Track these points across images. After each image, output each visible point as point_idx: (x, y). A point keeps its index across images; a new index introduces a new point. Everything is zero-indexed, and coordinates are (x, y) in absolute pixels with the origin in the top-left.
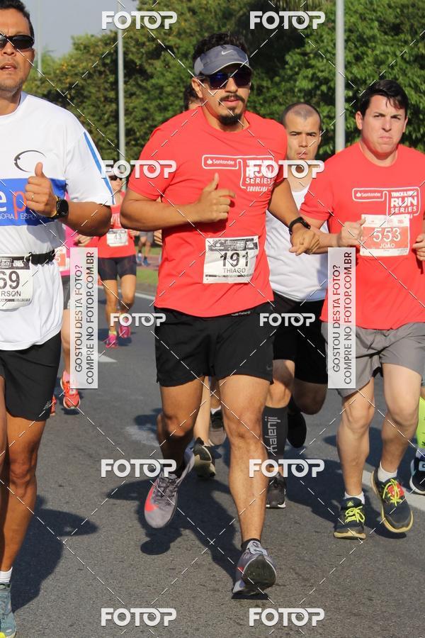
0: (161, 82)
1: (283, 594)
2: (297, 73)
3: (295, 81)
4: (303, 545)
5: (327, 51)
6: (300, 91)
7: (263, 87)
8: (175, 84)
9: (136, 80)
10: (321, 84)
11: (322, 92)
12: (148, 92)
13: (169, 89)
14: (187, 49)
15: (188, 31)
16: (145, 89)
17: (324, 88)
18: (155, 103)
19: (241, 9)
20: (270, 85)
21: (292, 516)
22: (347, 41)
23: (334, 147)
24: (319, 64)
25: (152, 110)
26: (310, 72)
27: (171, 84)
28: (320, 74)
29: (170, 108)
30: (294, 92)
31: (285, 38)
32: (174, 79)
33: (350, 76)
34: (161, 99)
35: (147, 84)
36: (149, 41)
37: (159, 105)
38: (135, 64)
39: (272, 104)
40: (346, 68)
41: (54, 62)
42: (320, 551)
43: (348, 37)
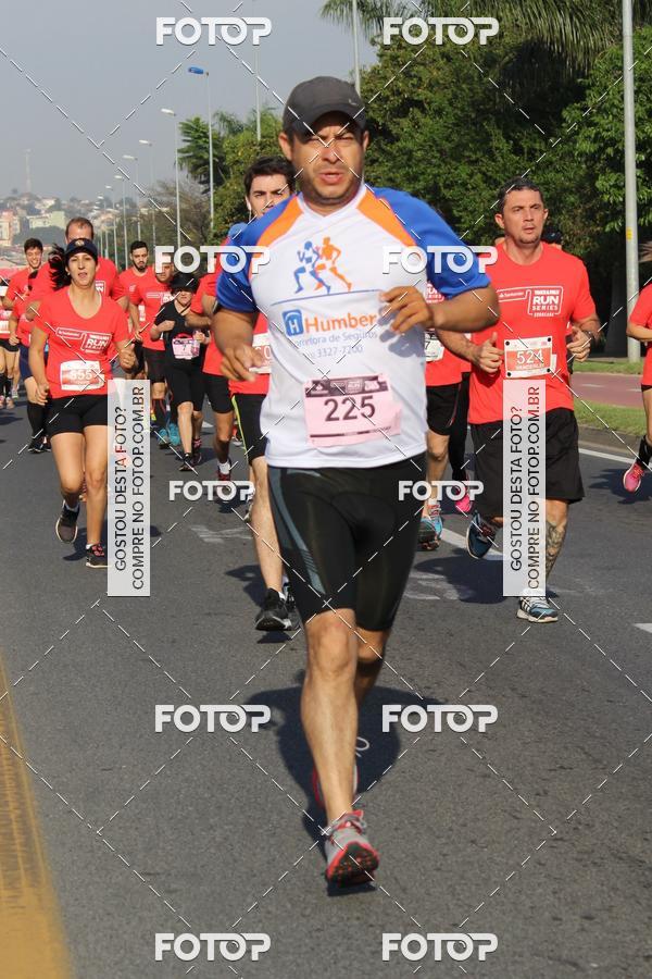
0: (410, 145)
1: (570, 778)
2: (577, 133)
3: (575, 142)
4: (593, 718)
5: (613, 105)
6: (581, 155)
7: (536, 150)
8: (427, 148)
9: (378, 143)
10: (606, 146)
11: (608, 155)
12: (394, 158)
13: (419, 154)
14: (441, 104)
15: (441, 82)
16: (391, 154)
17: (610, 151)
18: (402, 172)
19: (507, 54)
20: (543, 148)
21: (579, 682)
22: (636, 92)
23: (624, 223)
24: (604, 121)
25: (398, 180)
26: (592, 131)
27: (421, 147)
28: (604, 134)
29: (421, 178)
30: (573, 156)
31: (562, 90)
32: (425, 141)
33: (642, 136)
34: (410, 166)
35: (393, 149)
36: (393, 94)
37: (408, 173)
38: (377, 123)
39: (547, 171)
40: (636, 125)
41: (276, 122)
42: (614, 726)
43: (639, 87)
